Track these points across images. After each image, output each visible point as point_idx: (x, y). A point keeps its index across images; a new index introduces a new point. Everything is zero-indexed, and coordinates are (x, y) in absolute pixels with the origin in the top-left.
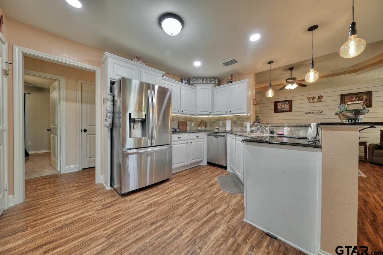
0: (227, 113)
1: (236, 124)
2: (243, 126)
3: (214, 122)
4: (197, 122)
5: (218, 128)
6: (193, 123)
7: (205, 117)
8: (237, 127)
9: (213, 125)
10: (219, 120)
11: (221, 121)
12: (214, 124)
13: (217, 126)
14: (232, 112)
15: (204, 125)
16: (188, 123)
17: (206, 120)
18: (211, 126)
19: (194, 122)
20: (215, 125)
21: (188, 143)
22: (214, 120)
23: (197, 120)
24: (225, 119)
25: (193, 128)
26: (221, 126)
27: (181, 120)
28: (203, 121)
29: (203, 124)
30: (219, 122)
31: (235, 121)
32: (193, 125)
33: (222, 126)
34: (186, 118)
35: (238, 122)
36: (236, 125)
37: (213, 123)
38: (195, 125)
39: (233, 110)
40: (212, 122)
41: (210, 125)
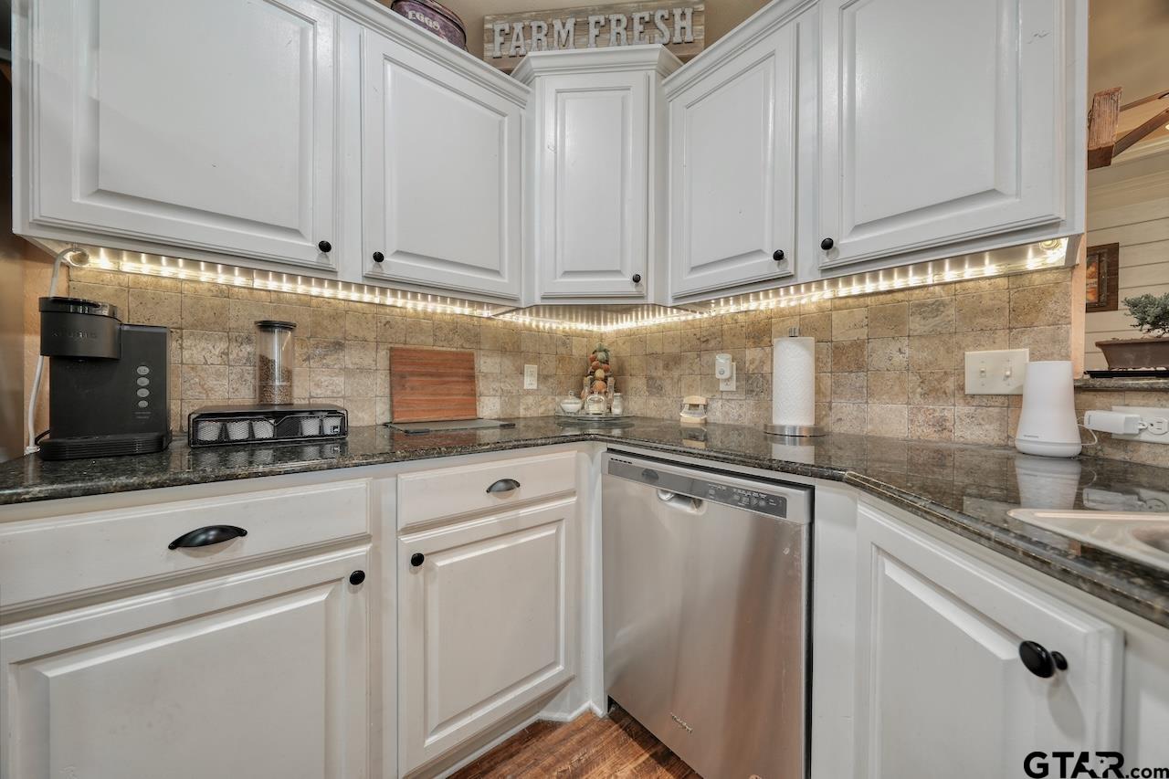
0: (790, 269)
1: (860, 368)
2: (950, 384)
3: (673, 361)
4: (561, 359)
5: (700, 400)
6: (531, 369)
7: (618, 333)
8: (870, 395)
9: (667, 385)
10: (706, 342)
11: (722, 349)
12: (676, 374)
13: (691, 389)
14: (851, 246)
15: (605, 380)
16: (486, 364)
17: (625, 350)
18: (654, 387)
19: (536, 358)
20: (679, 380)
21: (357, 578)
22: (674, 349)
23: (562, 350)
24: (761, 333)
25: (530, 400)
26: (722, 387)
27: (425, 343)
28: (601, 355)
29: (600, 373)
30: (706, 357)
31: (859, 345)
32: (530, 382)
33: (733, 386)
34: (472, 333)
35: (893, 354)
36: (859, 379)
37: (666, 367)
38: (543, 378)
39: (858, 228)
40: (661, 364)
41: (650, 379)
